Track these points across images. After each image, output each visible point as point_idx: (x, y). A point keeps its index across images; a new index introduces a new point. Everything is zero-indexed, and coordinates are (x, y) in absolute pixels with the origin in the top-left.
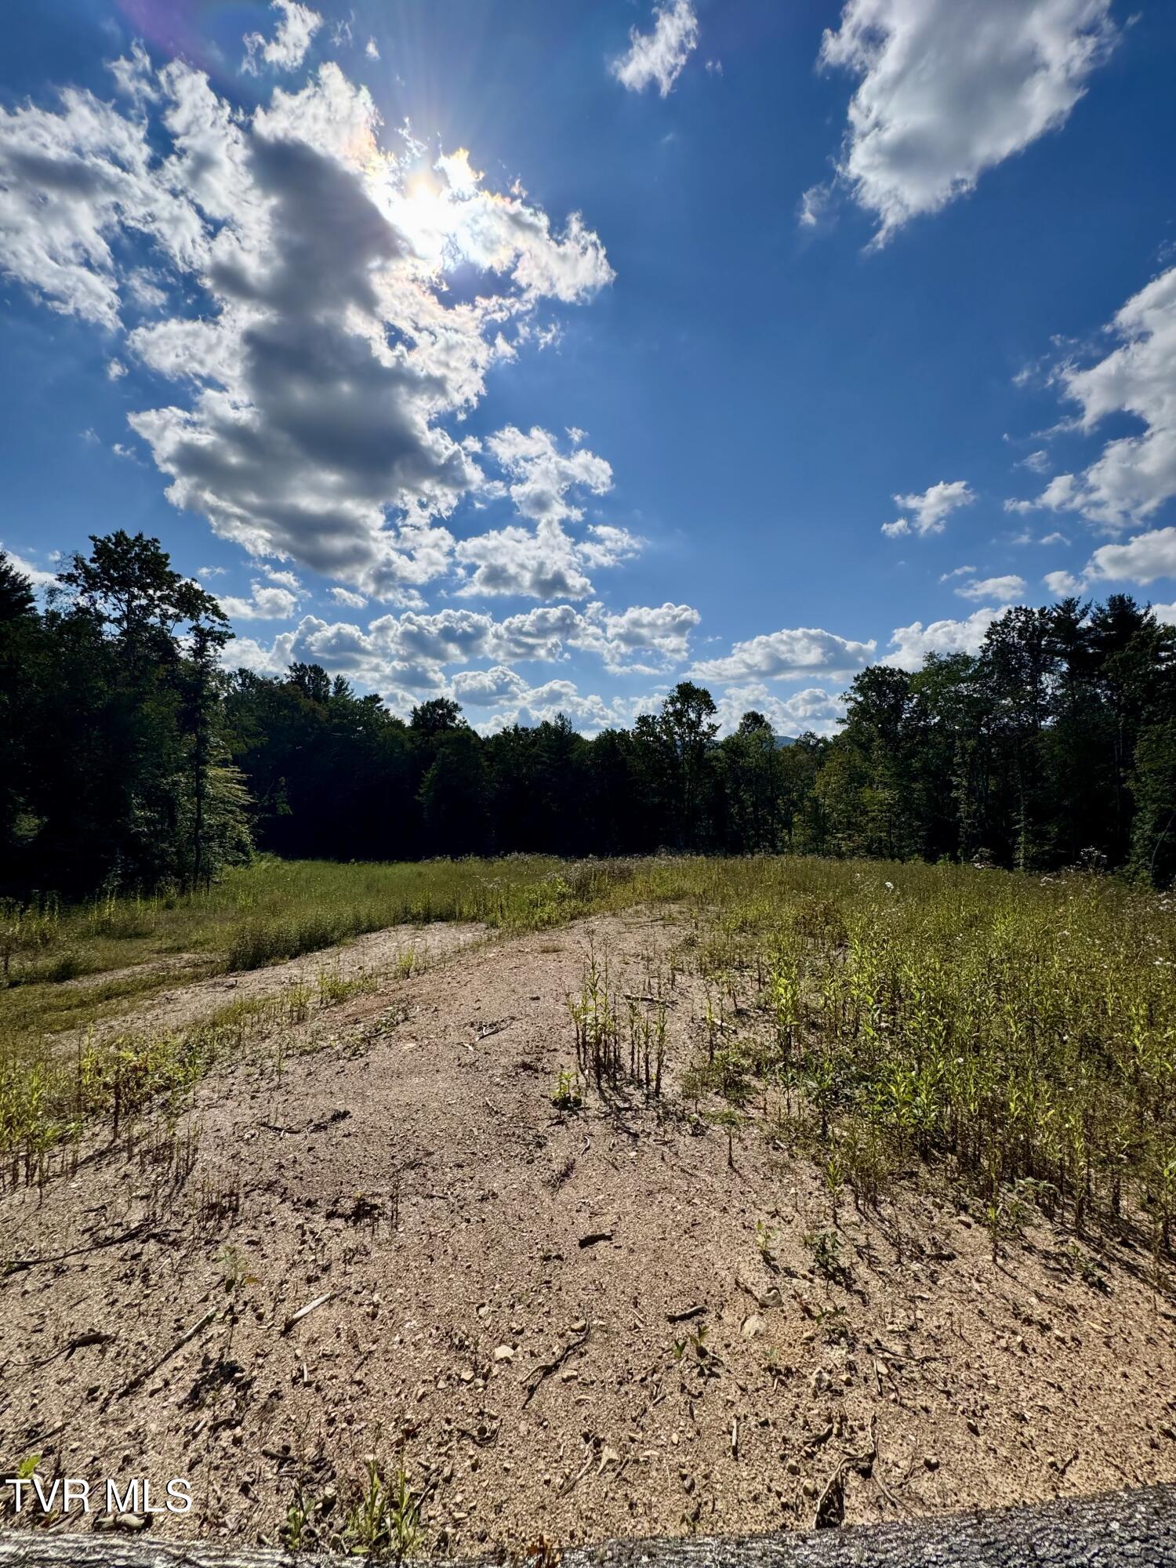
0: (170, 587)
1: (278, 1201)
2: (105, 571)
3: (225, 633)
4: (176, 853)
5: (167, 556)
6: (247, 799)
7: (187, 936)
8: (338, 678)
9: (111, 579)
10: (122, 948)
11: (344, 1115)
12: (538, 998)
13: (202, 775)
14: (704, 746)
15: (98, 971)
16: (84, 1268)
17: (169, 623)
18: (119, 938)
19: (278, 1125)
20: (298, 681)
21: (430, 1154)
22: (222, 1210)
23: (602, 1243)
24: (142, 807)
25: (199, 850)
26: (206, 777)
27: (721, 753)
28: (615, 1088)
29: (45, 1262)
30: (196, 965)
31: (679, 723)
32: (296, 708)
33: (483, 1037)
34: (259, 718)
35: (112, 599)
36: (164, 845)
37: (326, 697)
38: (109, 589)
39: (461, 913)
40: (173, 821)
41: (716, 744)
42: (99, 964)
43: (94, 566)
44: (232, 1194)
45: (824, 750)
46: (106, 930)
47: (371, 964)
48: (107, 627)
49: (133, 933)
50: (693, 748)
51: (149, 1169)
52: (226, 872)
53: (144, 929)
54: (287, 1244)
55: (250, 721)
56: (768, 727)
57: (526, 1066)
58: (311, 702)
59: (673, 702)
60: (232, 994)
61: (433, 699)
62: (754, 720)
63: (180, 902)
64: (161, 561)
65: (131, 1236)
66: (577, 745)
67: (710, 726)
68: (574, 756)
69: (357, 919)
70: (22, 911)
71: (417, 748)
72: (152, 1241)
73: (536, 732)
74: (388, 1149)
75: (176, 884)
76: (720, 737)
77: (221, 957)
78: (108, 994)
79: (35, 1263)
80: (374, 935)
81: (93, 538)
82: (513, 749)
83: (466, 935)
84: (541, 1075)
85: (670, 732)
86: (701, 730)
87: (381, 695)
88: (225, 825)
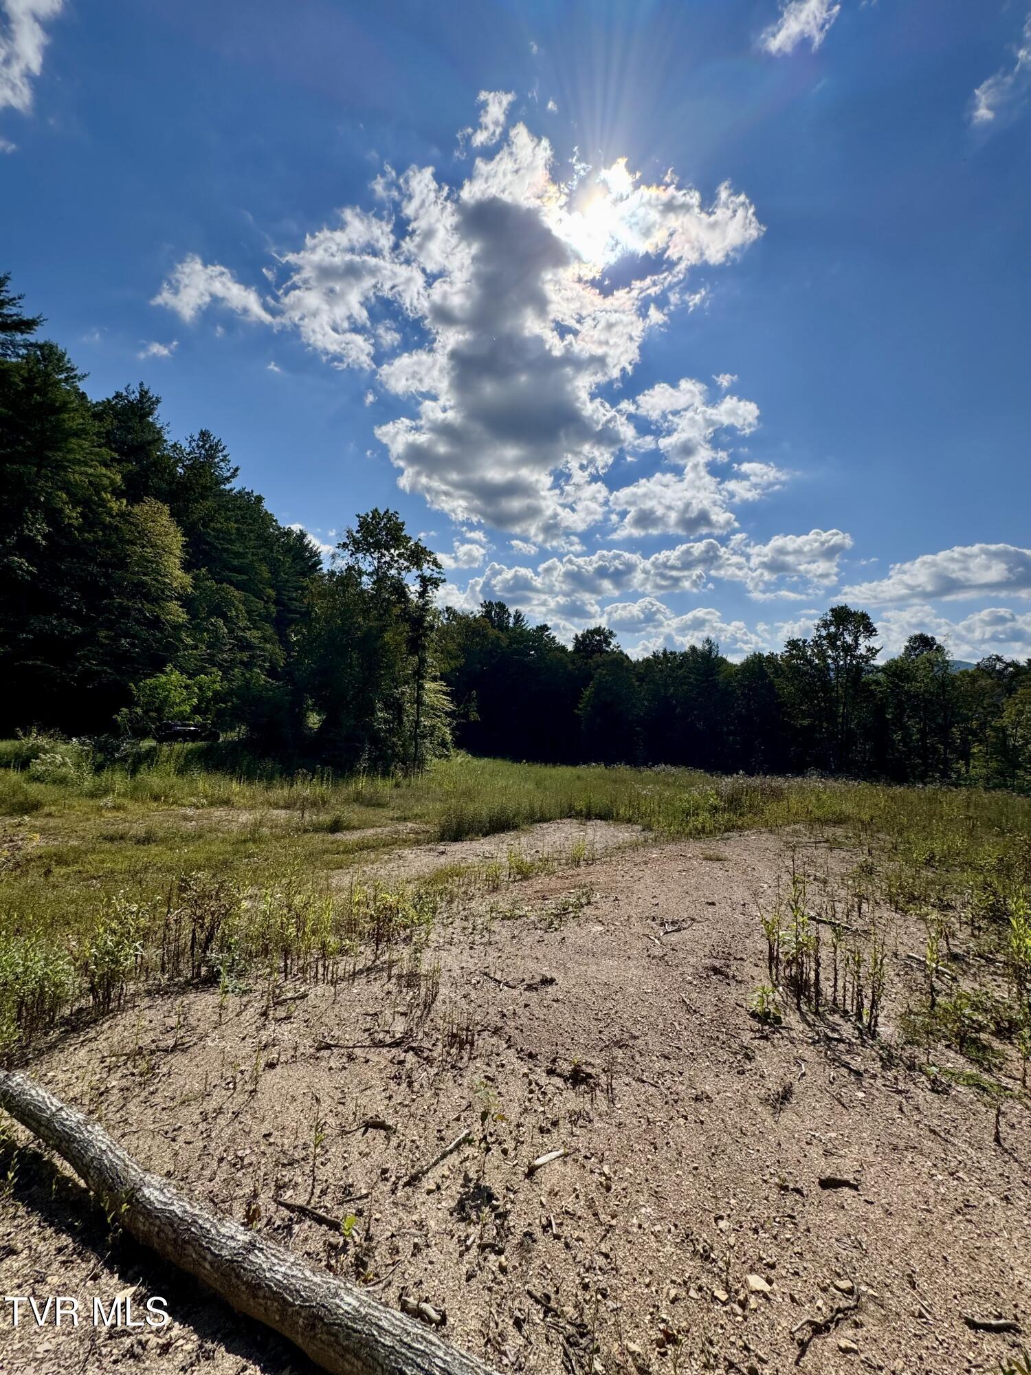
0: (405, 547)
1: (505, 1046)
2: (365, 539)
3: (440, 579)
4: (402, 746)
5: (403, 524)
6: (450, 707)
7: (411, 809)
8: (516, 612)
9: (369, 544)
10: (369, 814)
11: (552, 981)
12: (713, 904)
13: (421, 687)
14: (862, 669)
15: (354, 828)
16: (367, 1061)
17: (403, 573)
18: (368, 806)
19: (496, 977)
20: (487, 614)
21: (635, 1038)
22: (460, 1040)
23: (846, 1190)
24: (381, 711)
25: (416, 744)
26: (424, 689)
27: (881, 677)
28: (817, 1013)
29: (342, 1047)
30: (417, 833)
31: (833, 646)
32: (485, 636)
33: (667, 933)
34: (459, 645)
35: (369, 558)
36: (394, 739)
37: (507, 627)
38: (368, 550)
39: (618, 814)
40: (401, 722)
41: (876, 668)
42: (356, 823)
43: (358, 535)
44: (468, 1029)
45: (1013, 676)
46: (359, 799)
47: (546, 850)
48: (365, 579)
49: (375, 803)
50: (848, 671)
51: (404, 990)
52: (433, 762)
53: (382, 801)
54: (517, 1089)
55: (452, 647)
56: (940, 649)
57: (716, 971)
58: (496, 631)
59: (826, 625)
60: (443, 859)
61: (592, 628)
62: (923, 642)
63: (405, 783)
64: (399, 527)
65: (396, 1044)
66: (724, 667)
67: (869, 649)
68: (720, 678)
69: (532, 809)
70: (311, 780)
71: (578, 669)
72: (411, 1053)
73: (684, 655)
74: (594, 1022)
75: (403, 769)
76: (879, 661)
77: (434, 829)
78: (363, 846)
79: (335, 1046)
80: (545, 825)
81: (358, 516)
82: (661, 671)
83: (624, 834)
84: (732, 982)
85: (822, 655)
86: (858, 653)
87: (549, 624)
88: (434, 726)
